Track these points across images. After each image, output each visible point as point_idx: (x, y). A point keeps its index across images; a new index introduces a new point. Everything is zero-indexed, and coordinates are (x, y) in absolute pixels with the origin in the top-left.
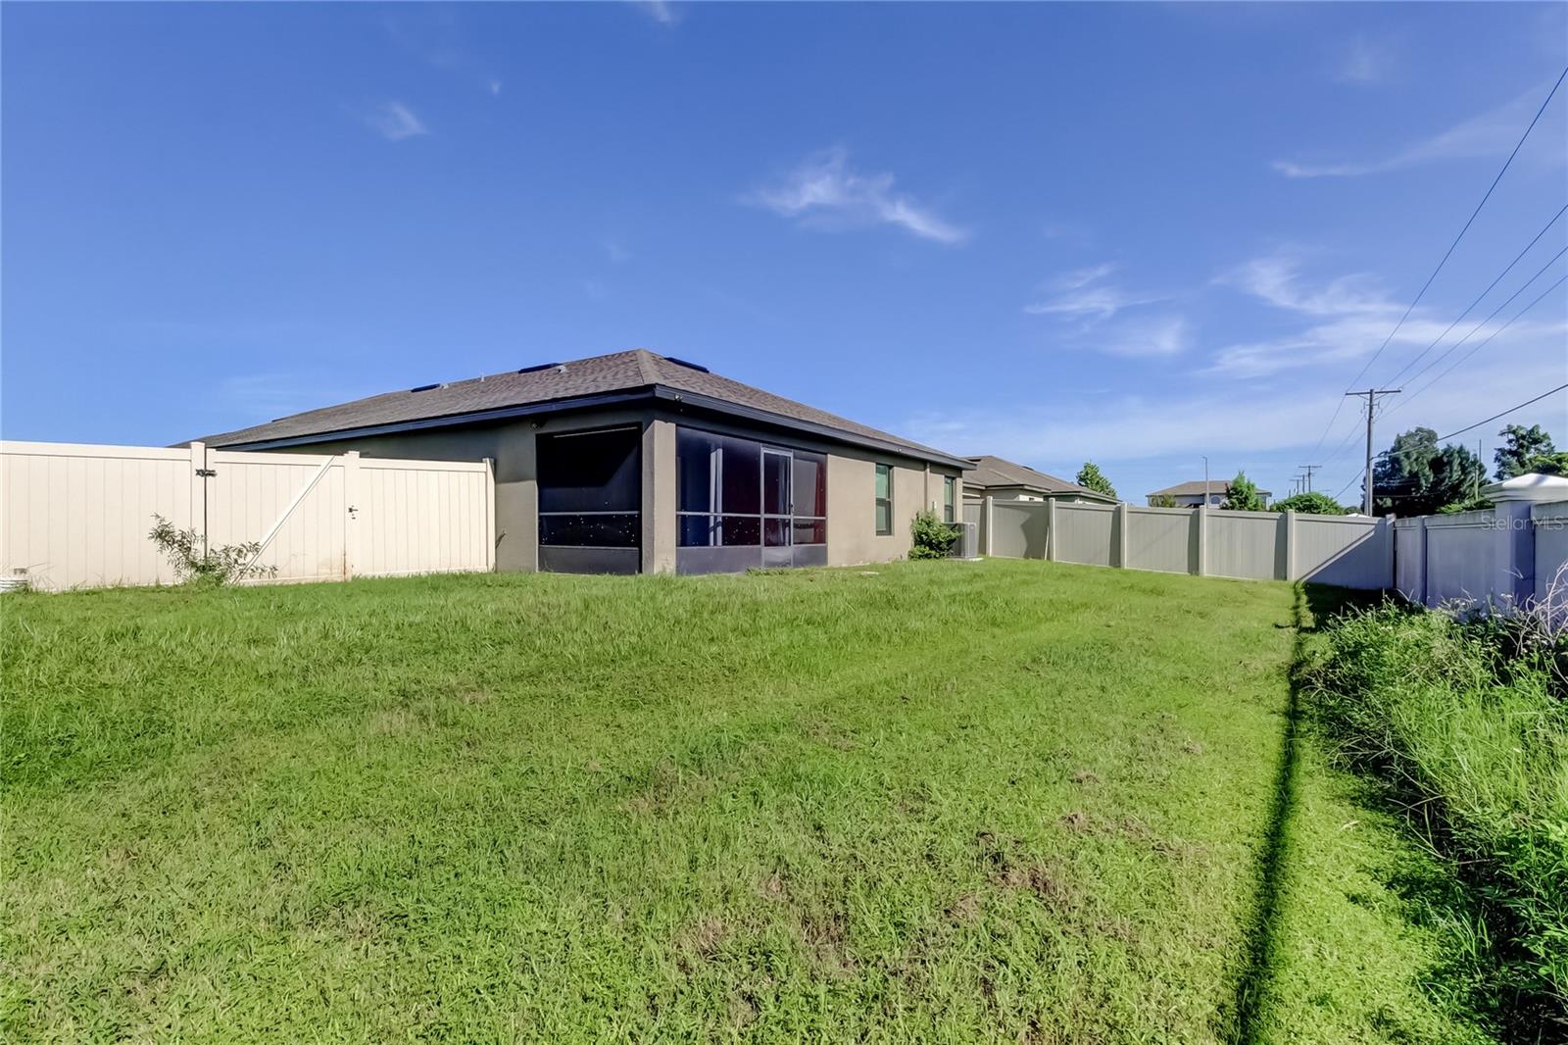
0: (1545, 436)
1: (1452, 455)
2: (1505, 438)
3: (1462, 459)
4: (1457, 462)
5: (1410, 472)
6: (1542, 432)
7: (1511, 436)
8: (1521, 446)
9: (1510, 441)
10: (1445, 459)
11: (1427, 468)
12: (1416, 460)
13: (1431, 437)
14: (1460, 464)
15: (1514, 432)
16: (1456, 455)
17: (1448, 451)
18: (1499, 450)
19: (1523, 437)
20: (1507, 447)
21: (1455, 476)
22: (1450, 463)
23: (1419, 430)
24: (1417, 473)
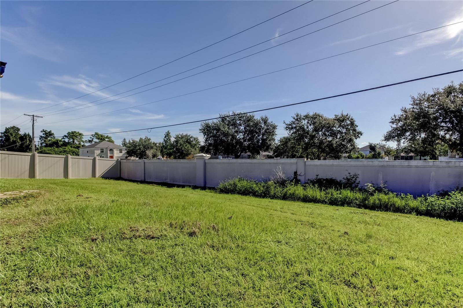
0: (53, 133)
1: (26, 136)
2: (42, 133)
3: (29, 138)
4: (28, 138)
5: (13, 140)
6: (52, 132)
7: (44, 133)
8: (47, 136)
9: (43, 134)
10: (24, 137)
11: (19, 140)
12: (15, 136)
13: (18, 130)
14: (29, 139)
15: (45, 132)
16: (27, 136)
17: (25, 135)
18: (41, 136)
19: (47, 133)
20: (43, 136)
21: (28, 143)
22: (26, 139)
23: (14, 127)
24: (15, 141)
